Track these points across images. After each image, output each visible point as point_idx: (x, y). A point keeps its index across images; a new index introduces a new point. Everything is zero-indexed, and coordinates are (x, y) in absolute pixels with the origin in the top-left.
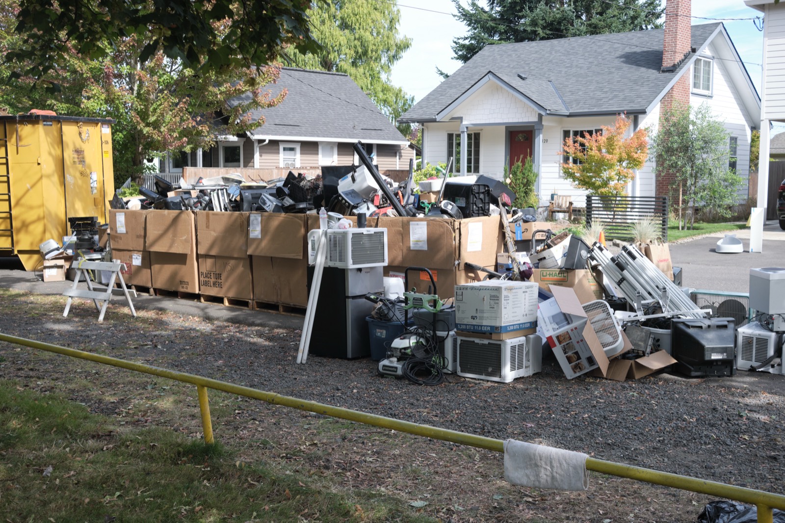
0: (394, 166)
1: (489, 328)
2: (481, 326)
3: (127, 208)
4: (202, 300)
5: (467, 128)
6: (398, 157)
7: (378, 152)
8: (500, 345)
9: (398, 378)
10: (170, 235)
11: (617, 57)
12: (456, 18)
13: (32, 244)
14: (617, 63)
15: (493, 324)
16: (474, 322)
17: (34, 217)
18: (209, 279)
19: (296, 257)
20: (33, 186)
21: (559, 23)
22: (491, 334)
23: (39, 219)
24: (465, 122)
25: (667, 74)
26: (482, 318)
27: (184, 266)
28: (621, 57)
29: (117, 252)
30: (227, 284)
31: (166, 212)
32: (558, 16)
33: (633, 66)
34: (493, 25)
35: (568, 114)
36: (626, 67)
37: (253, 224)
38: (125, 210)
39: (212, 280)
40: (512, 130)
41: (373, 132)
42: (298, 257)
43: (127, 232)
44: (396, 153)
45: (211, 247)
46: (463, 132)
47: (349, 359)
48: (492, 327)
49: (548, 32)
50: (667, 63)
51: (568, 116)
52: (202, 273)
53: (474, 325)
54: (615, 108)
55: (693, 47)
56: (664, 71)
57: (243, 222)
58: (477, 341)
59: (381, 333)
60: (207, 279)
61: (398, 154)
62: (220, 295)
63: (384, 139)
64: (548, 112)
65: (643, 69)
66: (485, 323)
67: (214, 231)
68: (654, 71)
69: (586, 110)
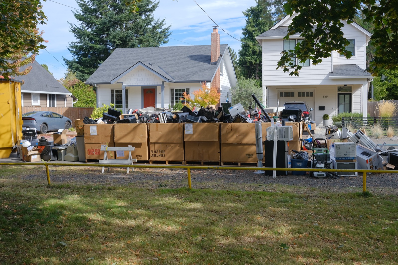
0: (71, 106)
1: (352, 158)
2: (349, 157)
3: (97, 123)
4: (151, 163)
5: (125, 87)
6: (65, 101)
7: (57, 98)
8: (354, 164)
9: (324, 178)
10: (131, 135)
11: (187, 57)
12: (71, 32)
13: (3, 145)
14: (188, 59)
15: (354, 156)
16: (345, 156)
17: (5, 131)
18: (157, 153)
19: (215, 141)
20: (4, 115)
21: (126, 38)
22: (353, 160)
23: (8, 132)
24: (124, 85)
25: (213, 65)
26: (349, 155)
27: (139, 149)
28: (188, 57)
29: (89, 145)
30: (169, 155)
31: (129, 124)
32: (126, 35)
33: (196, 61)
34: (93, 37)
35: (175, 81)
36: (193, 62)
37: (187, 128)
38: (96, 124)
39: (159, 153)
40: (144, 88)
41: (55, 88)
42: (216, 141)
43: (98, 135)
44: (64, 99)
45: (159, 139)
46: (124, 89)
47: (287, 175)
48: (353, 158)
49: (121, 42)
50: (213, 61)
51: (175, 82)
52: (152, 151)
53: (346, 158)
54: (197, 80)
55: (221, 54)
56: (212, 64)
57: (180, 127)
58: (345, 163)
59: (300, 164)
60: (155, 154)
61: (65, 99)
62: (164, 160)
63: (61, 92)
64: (169, 80)
65: (201, 63)
66: (350, 156)
67: (161, 132)
68: (207, 64)
69: (183, 80)
